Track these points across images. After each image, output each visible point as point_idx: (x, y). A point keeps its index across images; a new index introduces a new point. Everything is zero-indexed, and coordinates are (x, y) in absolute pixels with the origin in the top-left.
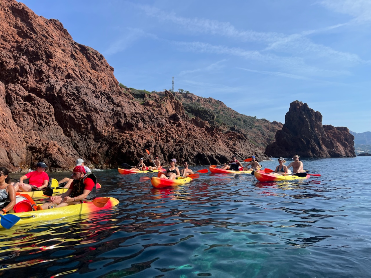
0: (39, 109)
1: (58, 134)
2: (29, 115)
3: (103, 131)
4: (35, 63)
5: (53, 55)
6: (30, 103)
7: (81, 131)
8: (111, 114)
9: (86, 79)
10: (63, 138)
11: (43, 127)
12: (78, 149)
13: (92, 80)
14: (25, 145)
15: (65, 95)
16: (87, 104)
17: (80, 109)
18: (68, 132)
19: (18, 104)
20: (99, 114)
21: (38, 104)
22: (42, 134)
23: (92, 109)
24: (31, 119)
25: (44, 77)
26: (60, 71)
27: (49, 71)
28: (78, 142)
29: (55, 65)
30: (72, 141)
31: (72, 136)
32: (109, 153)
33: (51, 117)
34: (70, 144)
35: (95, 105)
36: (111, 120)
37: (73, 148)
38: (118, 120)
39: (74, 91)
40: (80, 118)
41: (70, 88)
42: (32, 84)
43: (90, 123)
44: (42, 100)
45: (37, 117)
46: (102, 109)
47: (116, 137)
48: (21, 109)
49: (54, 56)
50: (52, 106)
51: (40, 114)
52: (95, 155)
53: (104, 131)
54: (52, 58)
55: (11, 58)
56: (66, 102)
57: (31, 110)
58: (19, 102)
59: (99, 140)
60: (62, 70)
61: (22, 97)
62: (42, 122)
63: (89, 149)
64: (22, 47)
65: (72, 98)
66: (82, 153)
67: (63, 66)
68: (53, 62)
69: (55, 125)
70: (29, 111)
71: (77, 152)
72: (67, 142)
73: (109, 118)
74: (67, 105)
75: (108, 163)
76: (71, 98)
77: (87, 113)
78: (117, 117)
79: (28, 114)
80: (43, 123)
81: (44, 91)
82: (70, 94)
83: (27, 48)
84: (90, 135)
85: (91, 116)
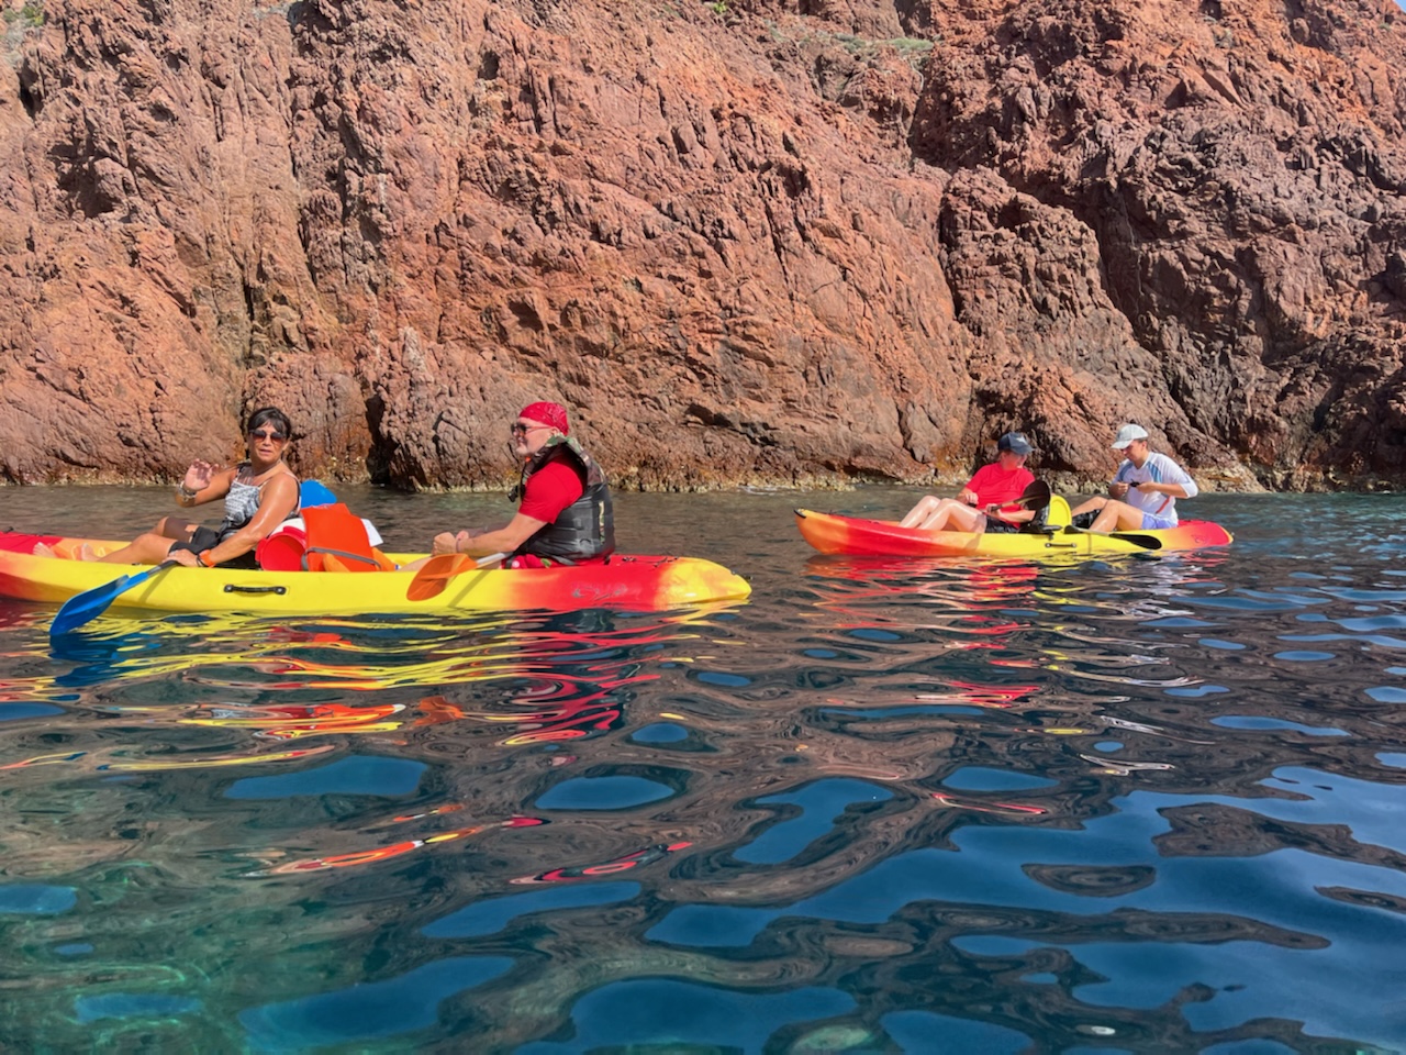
0: (1042, 251)
1: (1108, 341)
2: (1007, 276)
3: (1310, 316)
4: (1054, 74)
5: (1124, 22)
6: (1015, 231)
7: (1208, 322)
8: (1354, 233)
9: (1258, 92)
10: (1129, 358)
11: (1051, 316)
12: (1190, 401)
13: (1286, 91)
14: (966, 386)
15: (1146, 180)
16: (1238, 203)
17: (1209, 230)
18: (1153, 331)
19: (974, 239)
20: (1295, 241)
21: (1042, 230)
22: (1045, 346)
23: (1265, 221)
24: (1011, 290)
25: (1080, 120)
26: (1143, 82)
27: (1105, 91)
28: (1190, 371)
29: (1130, 61)
30: (1164, 370)
31: (1167, 346)
32: (1327, 416)
33: (1083, 274)
34: (1158, 381)
35: (1276, 200)
36: (1355, 264)
37: (1169, 398)
38: (1387, 259)
39: (1190, 156)
40: (1205, 268)
41: (1171, 145)
42: (1038, 157)
43: (1247, 286)
44: (1057, 214)
45: (1034, 282)
46: (1312, 217)
47: (1371, 340)
48: (983, 257)
49: (1129, 26)
50: (1092, 233)
51: (1044, 267)
52: (1260, 427)
53: (1316, 319)
54: (1120, 37)
55: (979, 77)
56: (1151, 208)
57: (1012, 256)
58: (978, 234)
59: (1284, 356)
60: (1153, 75)
61: (991, 214)
62: (1050, 297)
63: (1237, 399)
64: (1016, 24)
65: (1177, 186)
66: (1202, 417)
67: (1163, 57)
68: (1119, 52)
69: (1098, 305)
70: (1006, 259)
71: (1183, 414)
72: (1143, 374)
73: (1345, 252)
74: (1154, 218)
75: (1323, 462)
76: (1173, 187)
77: (1239, 244)
78: (1387, 243)
79: (1005, 272)
80: (1053, 302)
81: (1072, 179)
82: (1171, 171)
83: (1035, 22)
84: (1243, 339)
85: (1256, 255)
